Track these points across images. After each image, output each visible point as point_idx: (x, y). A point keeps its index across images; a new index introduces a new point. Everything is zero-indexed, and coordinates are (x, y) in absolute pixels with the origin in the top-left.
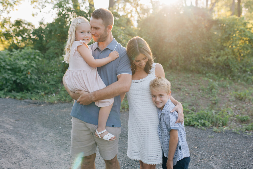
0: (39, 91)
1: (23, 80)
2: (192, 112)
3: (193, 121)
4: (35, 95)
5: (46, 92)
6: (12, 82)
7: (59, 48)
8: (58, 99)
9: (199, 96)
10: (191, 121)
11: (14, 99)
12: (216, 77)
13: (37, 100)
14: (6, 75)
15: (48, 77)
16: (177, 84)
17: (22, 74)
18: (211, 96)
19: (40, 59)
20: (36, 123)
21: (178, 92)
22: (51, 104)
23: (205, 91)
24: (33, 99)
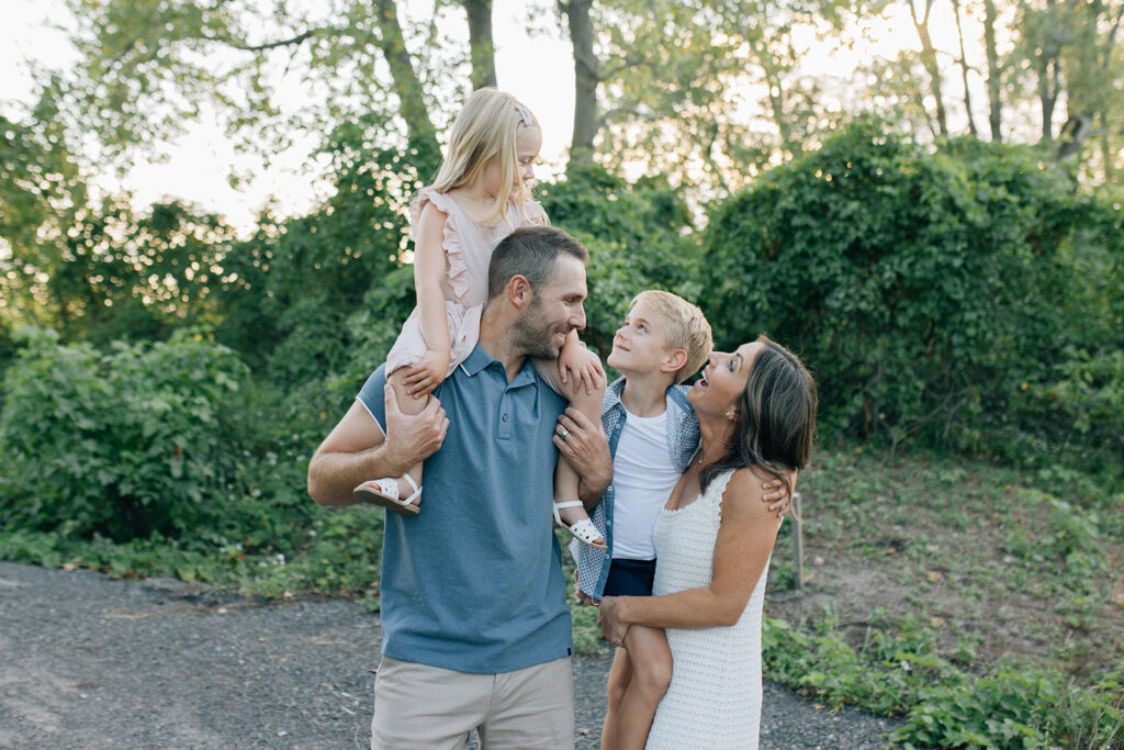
0: (216, 538)
1: (150, 484)
2: (956, 672)
3: (959, 725)
4: (197, 554)
5: (254, 540)
6: (95, 492)
7: (333, 331)
8: (302, 581)
9: (1000, 586)
10: (949, 723)
11: (98, 574)
12: (1090, 486)
13: (204, 580)
14: (71, 463)
15: (270, 470)
16: (886, 517)
17: (145, 456)
18: (1060, 588)
19: (233, 386)
20: (171, 704)
21: (888, 559)
22: (266, 601)
23: (1031, 559)
24: (189, 576)
